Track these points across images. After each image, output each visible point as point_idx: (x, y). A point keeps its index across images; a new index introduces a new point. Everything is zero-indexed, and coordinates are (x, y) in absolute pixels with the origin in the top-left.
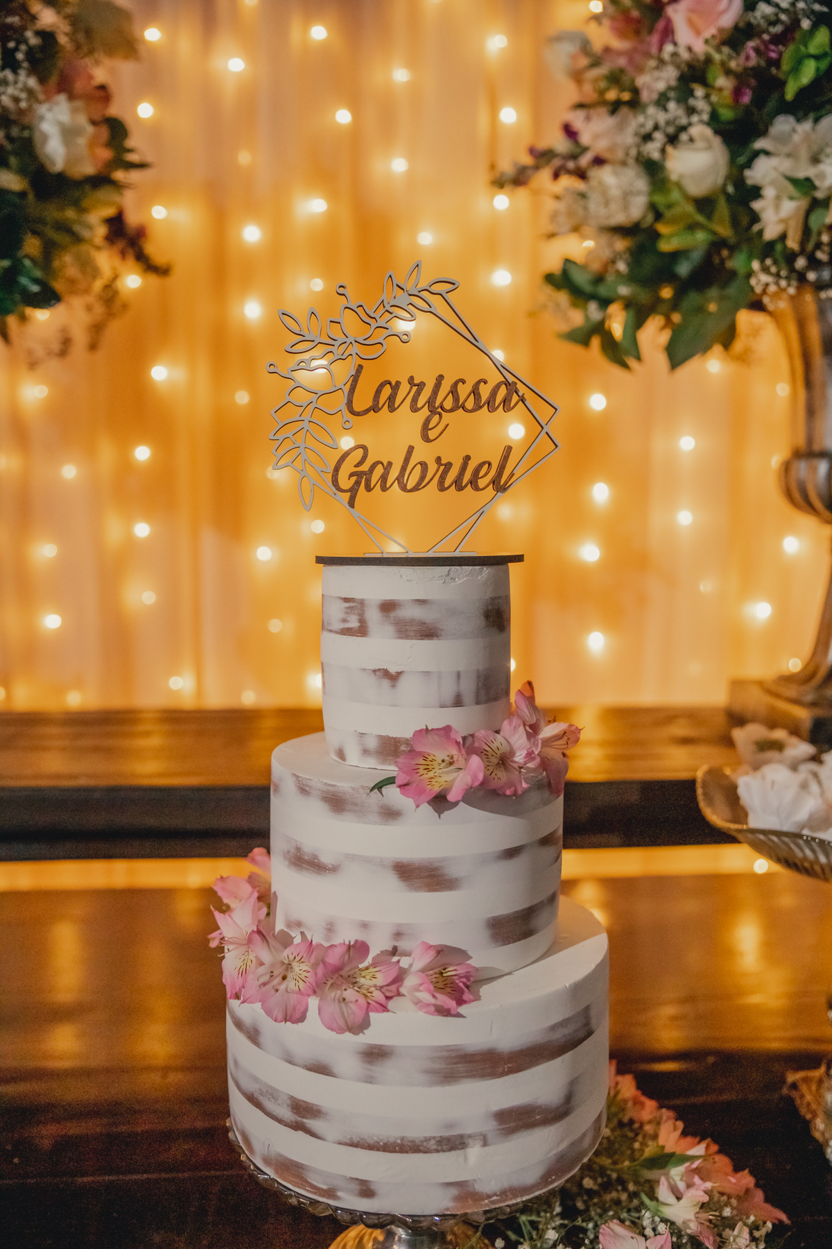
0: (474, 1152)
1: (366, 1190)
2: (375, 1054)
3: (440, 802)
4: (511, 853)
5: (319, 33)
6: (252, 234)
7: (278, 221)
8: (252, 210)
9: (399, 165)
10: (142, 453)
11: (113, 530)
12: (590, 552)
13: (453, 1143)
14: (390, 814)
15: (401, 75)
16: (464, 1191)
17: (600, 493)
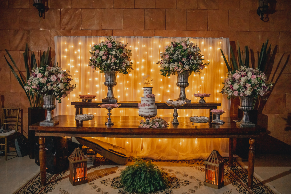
0: (150, 113)
1: (145, 114)
2: (145, 108)
3: (148, 98)
4: (152, 100)
5: (144, 46)
6: (138, 63)
7: (141, 62)
8: (138, 61)
9: (151, 56)
10: (128, 82)
11: (125, 89)
12: (168, 91)
13: (149, 112)
14: (146, 98)
15: (151, 49)
16: (149, 115)
17: (170, 86)
